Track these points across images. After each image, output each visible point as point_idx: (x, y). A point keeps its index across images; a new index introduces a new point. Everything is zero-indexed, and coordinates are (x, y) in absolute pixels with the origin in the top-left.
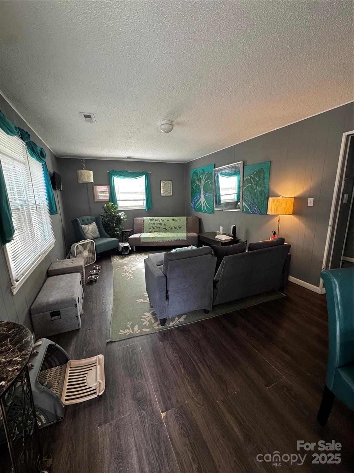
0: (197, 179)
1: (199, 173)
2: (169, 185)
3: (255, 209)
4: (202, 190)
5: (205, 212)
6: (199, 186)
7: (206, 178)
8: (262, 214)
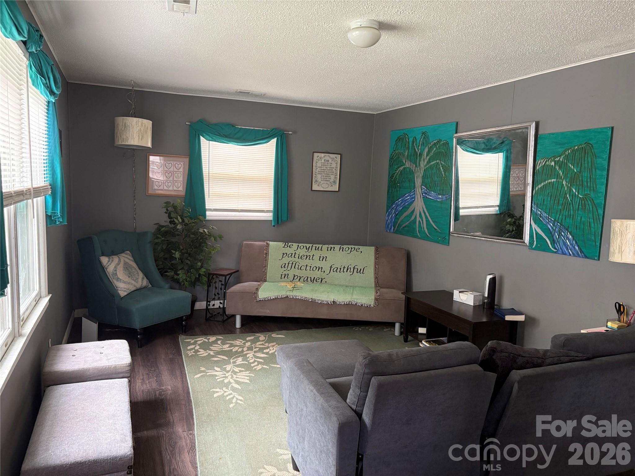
0: (406, 154)
1: (413, 142)
2: (334, 165)
3: (565, 244)
4: (418, 182)
5: (425, 238)
6: (412, 173)
7: (431, 154)
8: (586, 257)
